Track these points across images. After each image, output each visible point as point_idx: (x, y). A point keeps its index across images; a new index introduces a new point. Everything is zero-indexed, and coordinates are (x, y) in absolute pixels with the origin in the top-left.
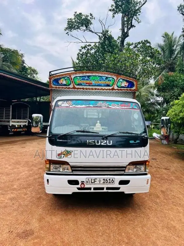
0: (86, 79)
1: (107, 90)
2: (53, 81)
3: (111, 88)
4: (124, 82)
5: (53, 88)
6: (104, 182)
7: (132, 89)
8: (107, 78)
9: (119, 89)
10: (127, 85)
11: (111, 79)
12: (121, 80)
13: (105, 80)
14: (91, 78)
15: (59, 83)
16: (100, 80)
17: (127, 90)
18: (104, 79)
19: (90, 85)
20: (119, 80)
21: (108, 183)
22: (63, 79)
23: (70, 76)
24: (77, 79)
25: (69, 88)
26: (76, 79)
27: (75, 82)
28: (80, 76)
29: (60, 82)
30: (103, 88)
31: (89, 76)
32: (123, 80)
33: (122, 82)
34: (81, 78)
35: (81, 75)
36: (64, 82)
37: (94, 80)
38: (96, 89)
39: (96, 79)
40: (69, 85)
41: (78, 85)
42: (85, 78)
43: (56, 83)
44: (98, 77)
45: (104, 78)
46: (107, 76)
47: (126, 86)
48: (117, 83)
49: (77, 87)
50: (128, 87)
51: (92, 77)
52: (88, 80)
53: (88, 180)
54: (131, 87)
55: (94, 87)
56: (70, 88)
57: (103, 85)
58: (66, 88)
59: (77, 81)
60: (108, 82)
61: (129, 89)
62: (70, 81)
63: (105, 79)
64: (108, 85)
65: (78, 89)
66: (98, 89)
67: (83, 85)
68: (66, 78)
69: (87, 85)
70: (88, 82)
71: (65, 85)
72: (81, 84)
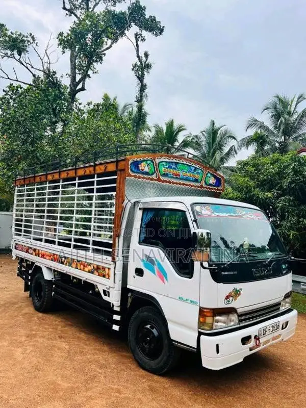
0: (173, 167)
1: (195, 187)
2: (131, 164)
4: (212, 177)
5: (131, 176)
6: (272, 331)
7: (219, 188)
8: (196, 169)
9: (207, 187)
10: (215, 182)
11: (200, 171)
12: (209, 175)
13: (193, 173)
14: (179, 166)
15: (139, 170)
16: (189, 172)
18: (193, 171)
19: (177, 178)
20: (207, 174)
22: (144, 163)
23: (154, 160)
25: (152, 179)
26: (162, 165)
27: (160, 170)
28: (166, 162)
29: (140, 168)
31: (176, 164)
32: (211, 174)
33: (210, 177)
34: (168, 165)
35: (167, 160)
36: (146, 169)
37: (182, 170)
38: (184, 184)
39: (184, 168)
40: (152, 174)
41: (165, 175)
42: (172, 165)
43: (135, 168)
44: (186, 166)
45: (193, 169)
46: (196, 166)
48: (205, 178)
49: (162, 179)
51: (180, 164)
52: (175, 169)
53: (261, 331)
54: (218, 186)
55: (182, 182)
56: (154, 180)
57: (191, 180)
58: (149, 179)
59: (163, 169)
60: (196, 176)
61: (216, 188)
62: (154, 168)
64: (196, 181)
65: (164, 181)
66: (186, 185)
67: (169, 176)
68: (149, 162)
69: (174, 178)
70: (175, 172)
71: (147, 173)
72: (167, 175)
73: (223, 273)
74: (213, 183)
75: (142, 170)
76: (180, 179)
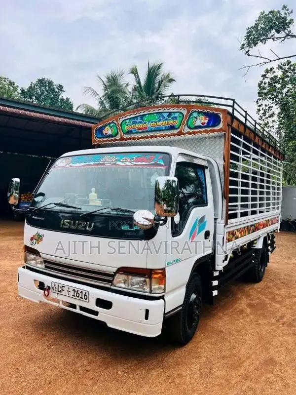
0: (138, 121)
1: (169, 136)
2: (96, 132)
3: (176, 132)
4: (201, 116)
5: (96, 142)
6: (74, 296)
8: (170, 114)
9: (191, 131)
10: (206, 121)
11: (177, 115)
12: (195, 115)
13: (167, 119)
14: (146, 118)
16: (160, 120)
17: (207, 132)
18: (166, 117)
19: (143, 132)
20: (191, 114)
21: (79, 298)
22: (108, 127)
23: (117, 121)
24: (125, 123)
25: (115, 140)
27: (123, 128)
28: (129, 119)
29: (104, 133)
30: (164, 133)
31: (142, 117)
32: (199, 112)
33: (196, 118)
34: (132, 122)
35: (131, 116)
36: (110, 132)
37: (149, 122)
38: (152, 137)
39: (152, 118)
40: (116, 135)
41: (129, 132)
42: (137, 119)
43: (100, 134)
44: (155, 115)
45: (166, 115)
46: (171, 111)
47: (205, 123)
48: (188, 121)
49: (126, 136)
50: (207, 126)
51: (147, 116)
52: (141, 123)
53: (55, 285)
54: (214, 125)
55: (149, 134)
56: (117, 140)
57: (163, 129)
58: (112, 140)
59: (126, 128)
60: (171, 122)
61: (209, 129)
62: (117, 128)
63: (168, 116)
64: (172, 128)
65: (127, 139)
66: (156, 137)
67: (134, 132)
68: (112, 125)
69: (140, 133)
70: (141, 126)
71: (110, 136)
72: (131, 131)
73: (34, 217)
74: (204, 123)
75: (106, 134)
76: (147, 132)
